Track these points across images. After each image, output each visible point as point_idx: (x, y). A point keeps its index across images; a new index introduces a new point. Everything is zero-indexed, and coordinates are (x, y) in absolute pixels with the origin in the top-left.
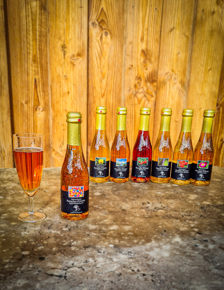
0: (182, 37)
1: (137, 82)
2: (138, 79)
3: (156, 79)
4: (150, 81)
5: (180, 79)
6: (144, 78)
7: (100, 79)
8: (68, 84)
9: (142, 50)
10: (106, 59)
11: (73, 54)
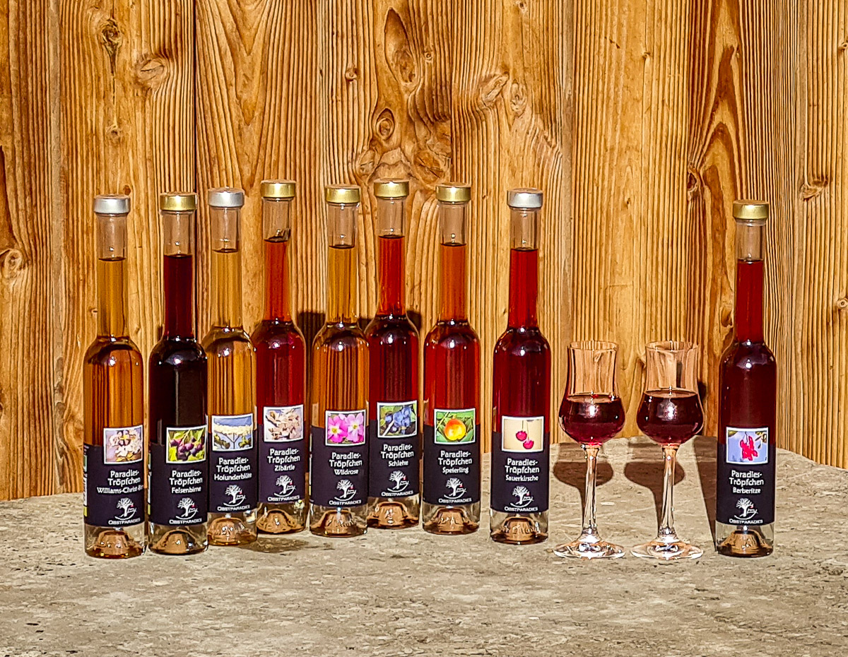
1: (376, 126)
2: (381, 116)
3: (446, 109)
4: (425, 120)
5: (535, 95)
6: (402, 109)
7: (236, 127)
8: (124, 160)
9: (392, 10)
10: (254, 51)
11: (144, 51)
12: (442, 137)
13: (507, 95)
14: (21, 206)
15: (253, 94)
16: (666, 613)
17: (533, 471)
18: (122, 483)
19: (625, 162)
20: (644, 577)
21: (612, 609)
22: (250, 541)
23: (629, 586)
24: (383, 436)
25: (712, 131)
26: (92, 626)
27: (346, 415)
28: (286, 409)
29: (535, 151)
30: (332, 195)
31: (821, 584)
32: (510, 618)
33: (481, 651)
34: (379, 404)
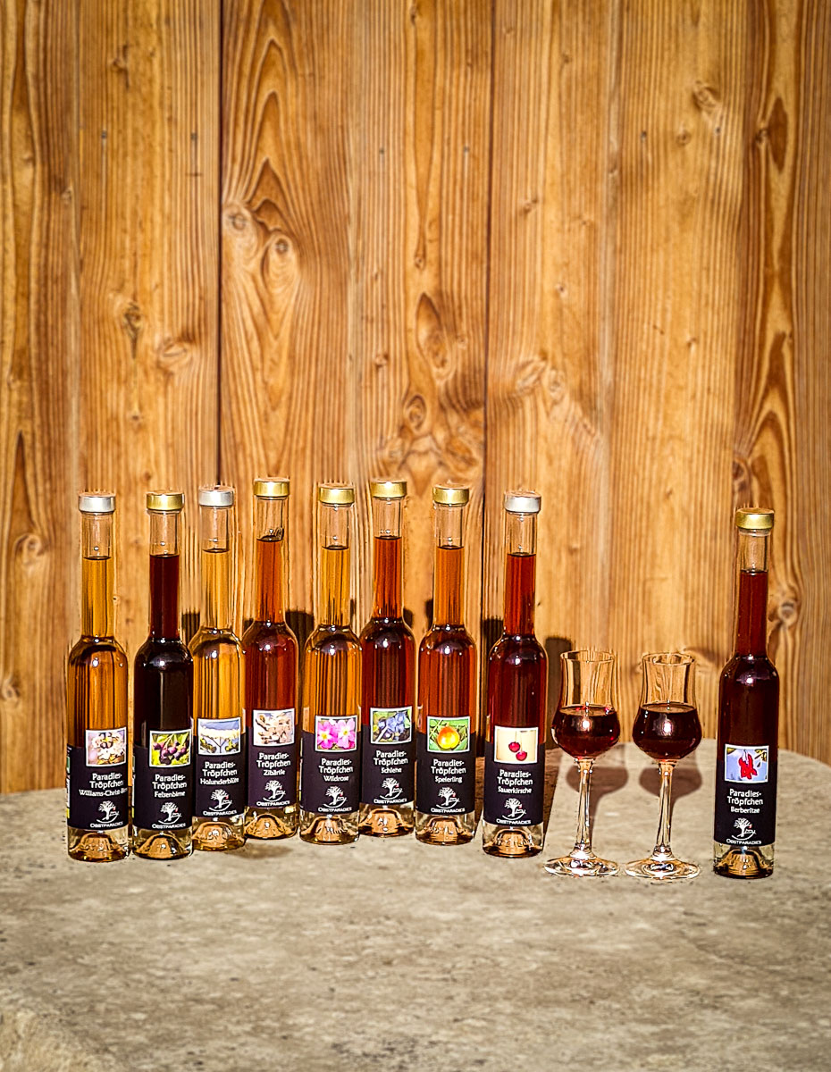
0: (569, 230)
1: (406, 413)
2: (411, 403)
3: (480, 396)
4: (458, 406)
5: (574, 382)
6: (433, 396)
7: (262, 412)
8: (145, 446)
9: (424, 296)
10: (282, 335)
11: (167, 335)
12: (475, 425)
13: (545, 381)
14: (41, 489)
15: (280, 379)
16: (647, 940)
17: (526, 782)
18: (104, 786)
19: (667, 451)
20: (632, 899)
21: (592, 932)
22: (237, 846)
23: (614, 907)
24: (376, 742)
25: (761, 419)
26: (56, 936)
27: (337, 721)
28: (275, 713)
29: (573, 439)
30: (326, 494)
31: (816, 911)
32: (485, 940)
33: (447, 976)
34: (372, 710)
